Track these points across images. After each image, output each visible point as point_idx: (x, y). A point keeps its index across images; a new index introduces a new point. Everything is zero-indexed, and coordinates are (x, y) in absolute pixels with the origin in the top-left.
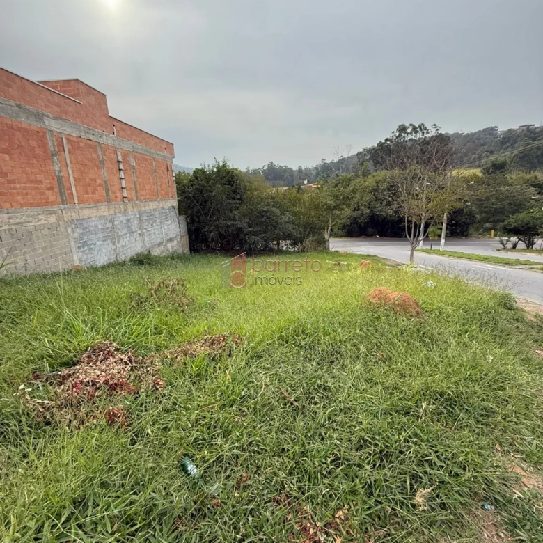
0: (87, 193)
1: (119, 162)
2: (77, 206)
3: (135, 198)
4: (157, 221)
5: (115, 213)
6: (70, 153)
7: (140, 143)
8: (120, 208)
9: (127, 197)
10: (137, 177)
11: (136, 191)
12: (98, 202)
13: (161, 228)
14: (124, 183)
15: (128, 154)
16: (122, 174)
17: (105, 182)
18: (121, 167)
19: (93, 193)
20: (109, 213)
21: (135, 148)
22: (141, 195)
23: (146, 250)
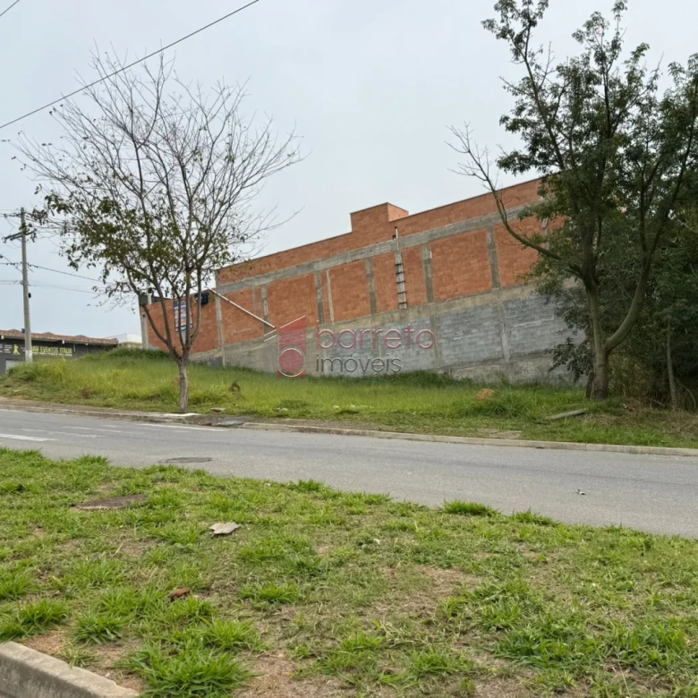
0: (346, 310)
1: (398, 265)
2: (333, 324)
3: (426, 300)
4: (485, 324)
5: (383, 324)
6: (332, 280)
7: (451, 222)
8: (392, 316)
9: (406, 303)
10: (434, 271)
11: (429, 290)
12: (359, 315)
13: (499, 334)
14: (402, 287)
15: (418, 248)
16: (401, 277)
17: (372, 294)
18: (401, 269)
19: (353, 309)
20: (373, 324)
21: (436, 235)
22: (442, 293)
23: (442, 368)
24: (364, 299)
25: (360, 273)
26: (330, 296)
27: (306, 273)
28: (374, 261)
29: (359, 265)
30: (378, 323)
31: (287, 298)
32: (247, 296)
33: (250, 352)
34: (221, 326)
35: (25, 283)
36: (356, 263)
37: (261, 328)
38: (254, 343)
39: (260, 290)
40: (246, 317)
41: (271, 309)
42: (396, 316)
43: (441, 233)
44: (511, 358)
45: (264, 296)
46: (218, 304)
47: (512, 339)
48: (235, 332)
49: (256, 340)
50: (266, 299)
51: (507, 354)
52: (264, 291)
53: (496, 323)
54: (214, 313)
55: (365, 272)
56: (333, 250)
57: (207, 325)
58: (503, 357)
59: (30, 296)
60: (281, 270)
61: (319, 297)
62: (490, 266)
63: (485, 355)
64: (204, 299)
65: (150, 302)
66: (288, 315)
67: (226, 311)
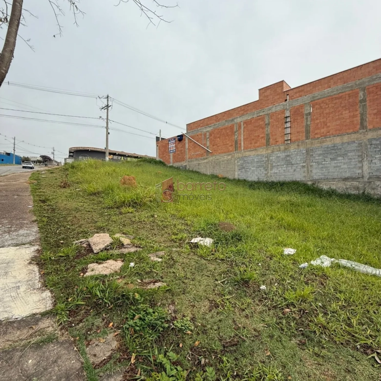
0: (251, 144)
1: (287, 117)
2: (243, 151)
3: (304, 138)
4: (349, 154)
5: (273, 152)
6: (244, 128)
7: (330, 87)
8: (279, 148)
9: (290, 140)
10: (312, 120)
11: (307, 132)
12: (258, 147)
13: (361, 162)
14: (288, 131)
15: (302, 106)
16: (288, 125)
17: (268, 135)
18: (288, 120)
19: (256, 143)
20: (267, 152)
21: (316, 97)
22: (316, 134)
23: (311, 180)
24: (262, 138)
25: (261, 123)
26: (242, 136)
27: (230, 124)
28: (271, 116)
29: (262, 118)
30: (270, 151)
31: (219, 137)
32: (200, 137)
33: (199, 164)
34: (187, 151)
35: (107, 128)
36: (259, 117)
37: (205, 152)
38: (201, 159)
39: (206, 134)
40: (198, 147)
41: (211, 143)
42: (282, 148)
43: (321, 95)
44: (368, 179)
45: (207, 137)
46: (187, 141)
47: (372, 165)
48: (193, 154)
49: (202, 158)
50: (208, 138)
51: (367, 176)
52: (208, 134)
53: (360, 154)
54: (185, 144)
55: (264, 122)
56: (246, 111)
57: (182, 150)
58: (363, 177)
59: (109, 133)
60: (218, 123)
61: (236, 137)
62: (359, 115)
63: (348, 175)
64: (181, 138)
65: (160, 140)
66: (219, 146)
67: (190, 144)
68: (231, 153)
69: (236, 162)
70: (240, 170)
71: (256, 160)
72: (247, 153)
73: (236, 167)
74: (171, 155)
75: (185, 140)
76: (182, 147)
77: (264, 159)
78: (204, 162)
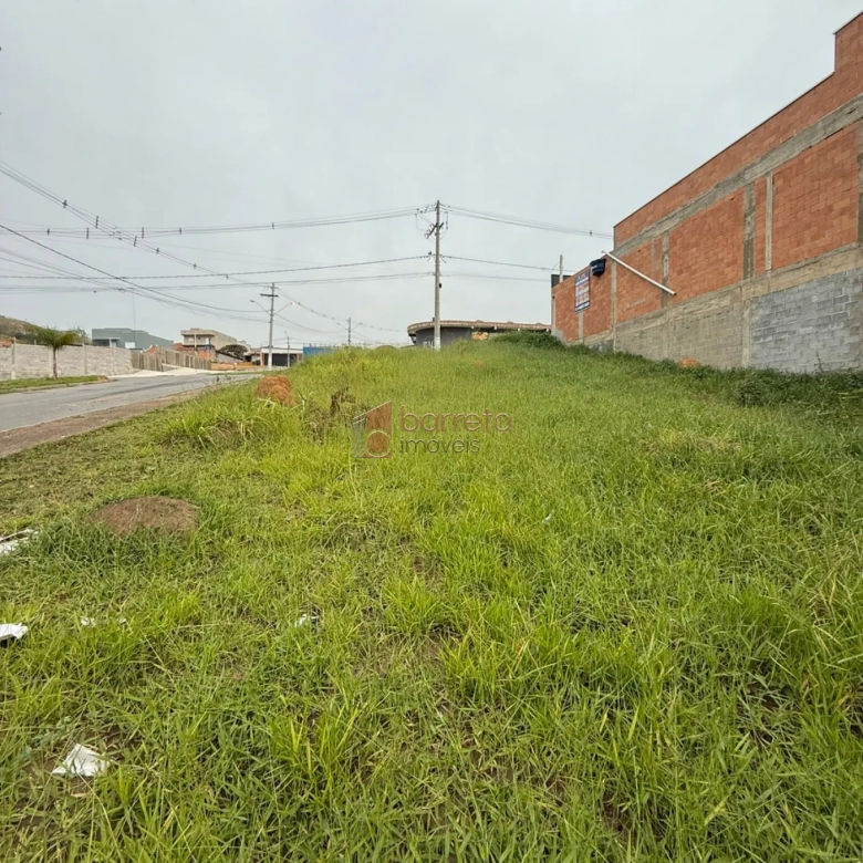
0: (799, 243)
6: (776, 193)
12: (825, 250)
20: (860, 264)
24: (842, 213)
25: (842, 157)
26: (769, 223)
27: (730, 193)
29: (844, 141)
31: (696, 245)
32: (646, 253)
33: (642, 332)
34: (614, 299)
36: (836, 137)
37: (657, 297)
38: (647, 319)
39: (660, 241)
40: (641, 284)
41: (673, 266)
45: (664, 250)
46: (614, 273)
48: (628, 306)
49: (650, 315)
50: (667, 252)
52: (666, 240)
54: (609, 283)
55: (855, 152)
56: (786, 132)
57: (602, 301)
60: (693, 200)
61: (748, 229)
64: (599, 268)
65: (561, 280)
66: (695, 271)
67: (621, 280)
68: (732, 287)
69: (746, 313)
70: (757, 338)
71: (815, 299)
72: (785, 280)
73: (747, 333)
74: (581, 316)
75: (610, 272)
76: (602, 292)
77: (848, 291)
78: (653, 325)
